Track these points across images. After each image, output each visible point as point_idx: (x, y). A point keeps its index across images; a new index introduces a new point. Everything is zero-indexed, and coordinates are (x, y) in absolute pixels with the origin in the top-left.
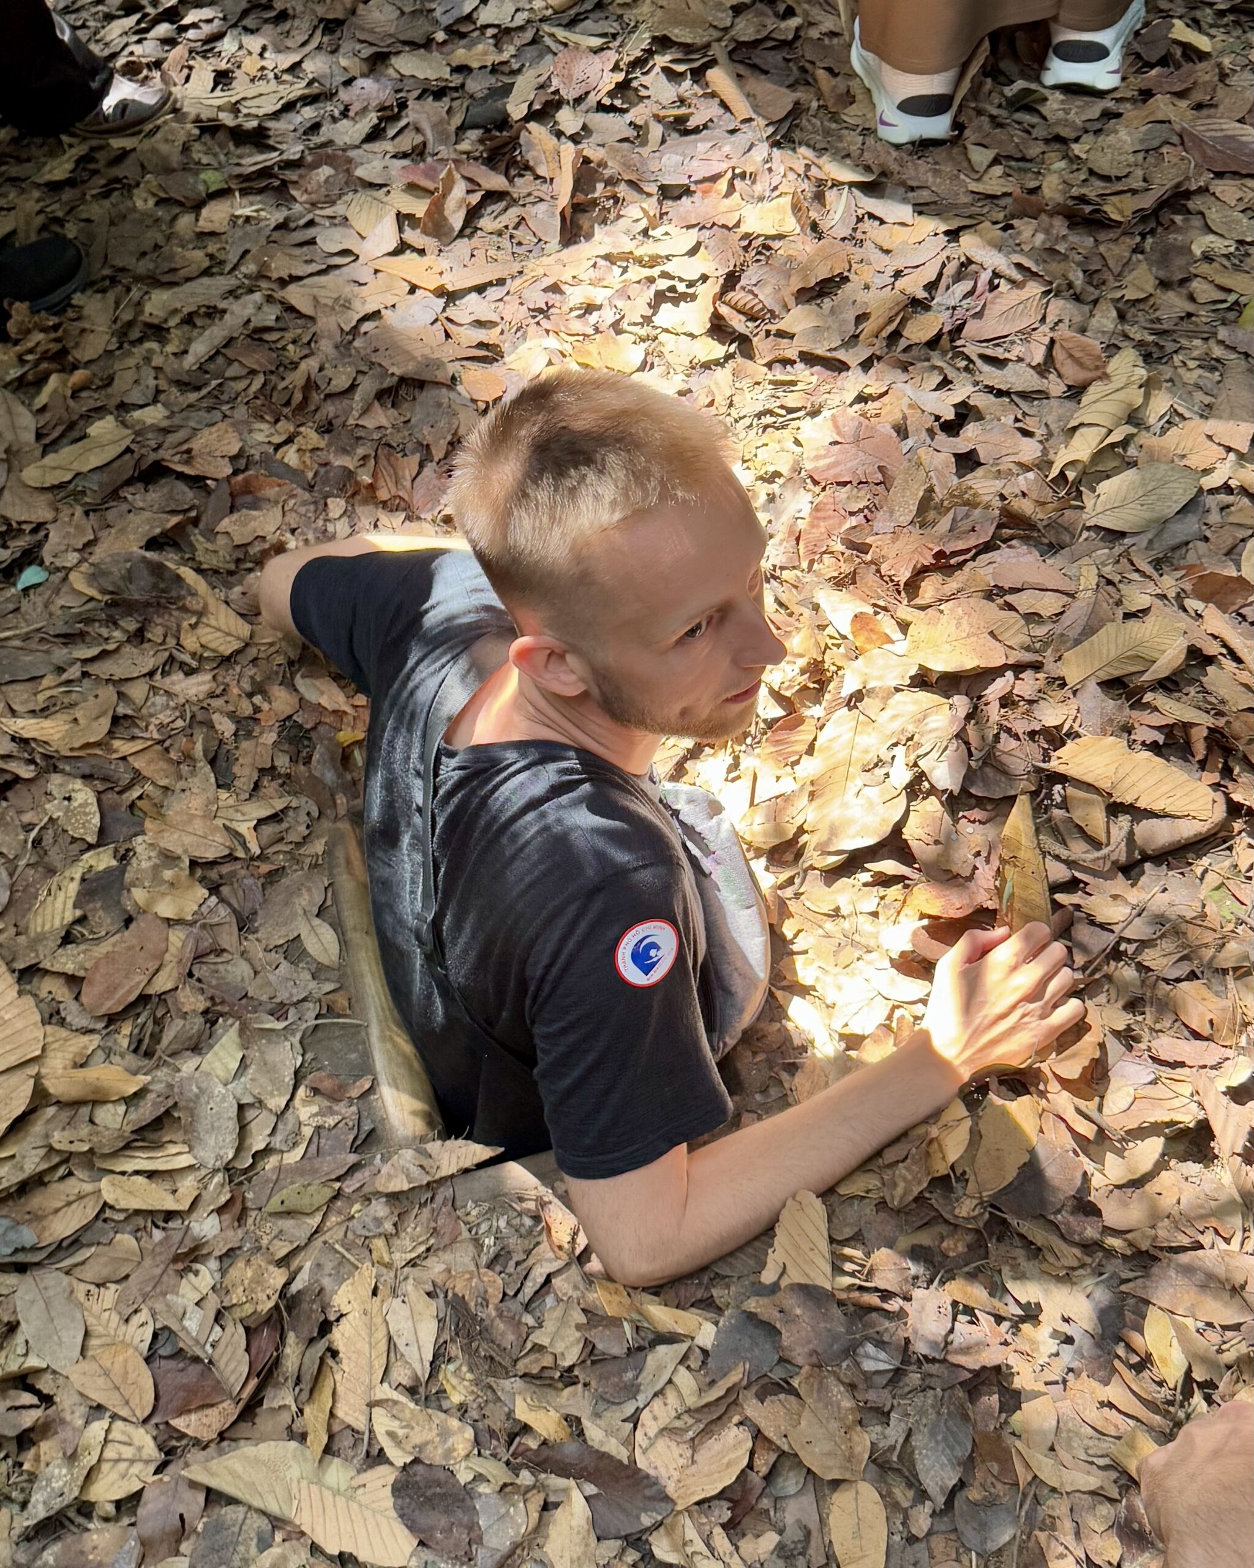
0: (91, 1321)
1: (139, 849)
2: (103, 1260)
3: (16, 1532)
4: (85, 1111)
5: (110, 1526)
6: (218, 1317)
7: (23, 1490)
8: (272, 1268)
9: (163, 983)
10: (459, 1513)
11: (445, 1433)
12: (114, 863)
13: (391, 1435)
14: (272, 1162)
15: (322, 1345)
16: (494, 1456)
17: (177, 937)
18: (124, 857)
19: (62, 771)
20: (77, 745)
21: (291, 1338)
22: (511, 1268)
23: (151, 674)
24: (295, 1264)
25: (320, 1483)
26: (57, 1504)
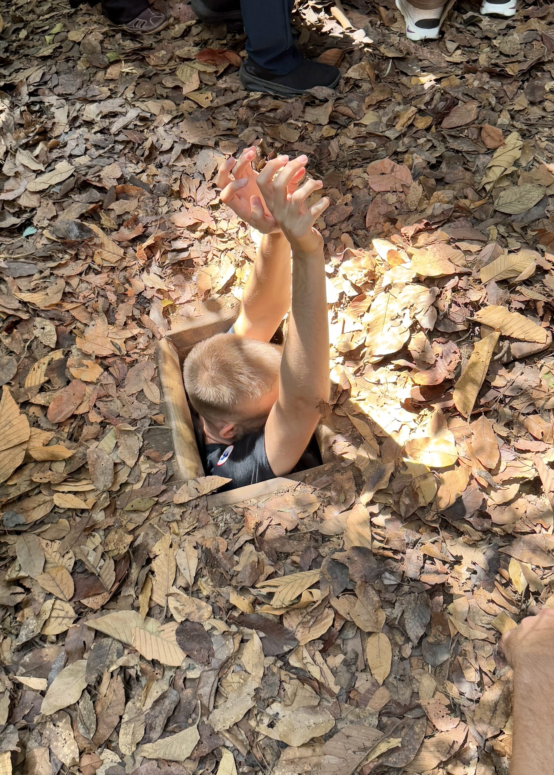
0: (48, 556)
1: (73, 351)
2: (54, 530)
3: (14, 647)
4: (47, 465)
5: (54, 646)
6: (103, 556)
7: (17, 629)
8: (126, 535)
9: (82, 410)
10: (204, 643)
11: (199, 608)
12: (63, 357)
13: (176, 608)
14: (128, 489)
15: (147, 569)
16: (221, 619)
17: (89, 389)
18: (67, 354)
19: (41, 316)
20: (47, 305)
21: (134, 565)
22: (231, 537)
23: (80, 274)
24: (137, 533)
25: (144, 629)
26: (31, 636)
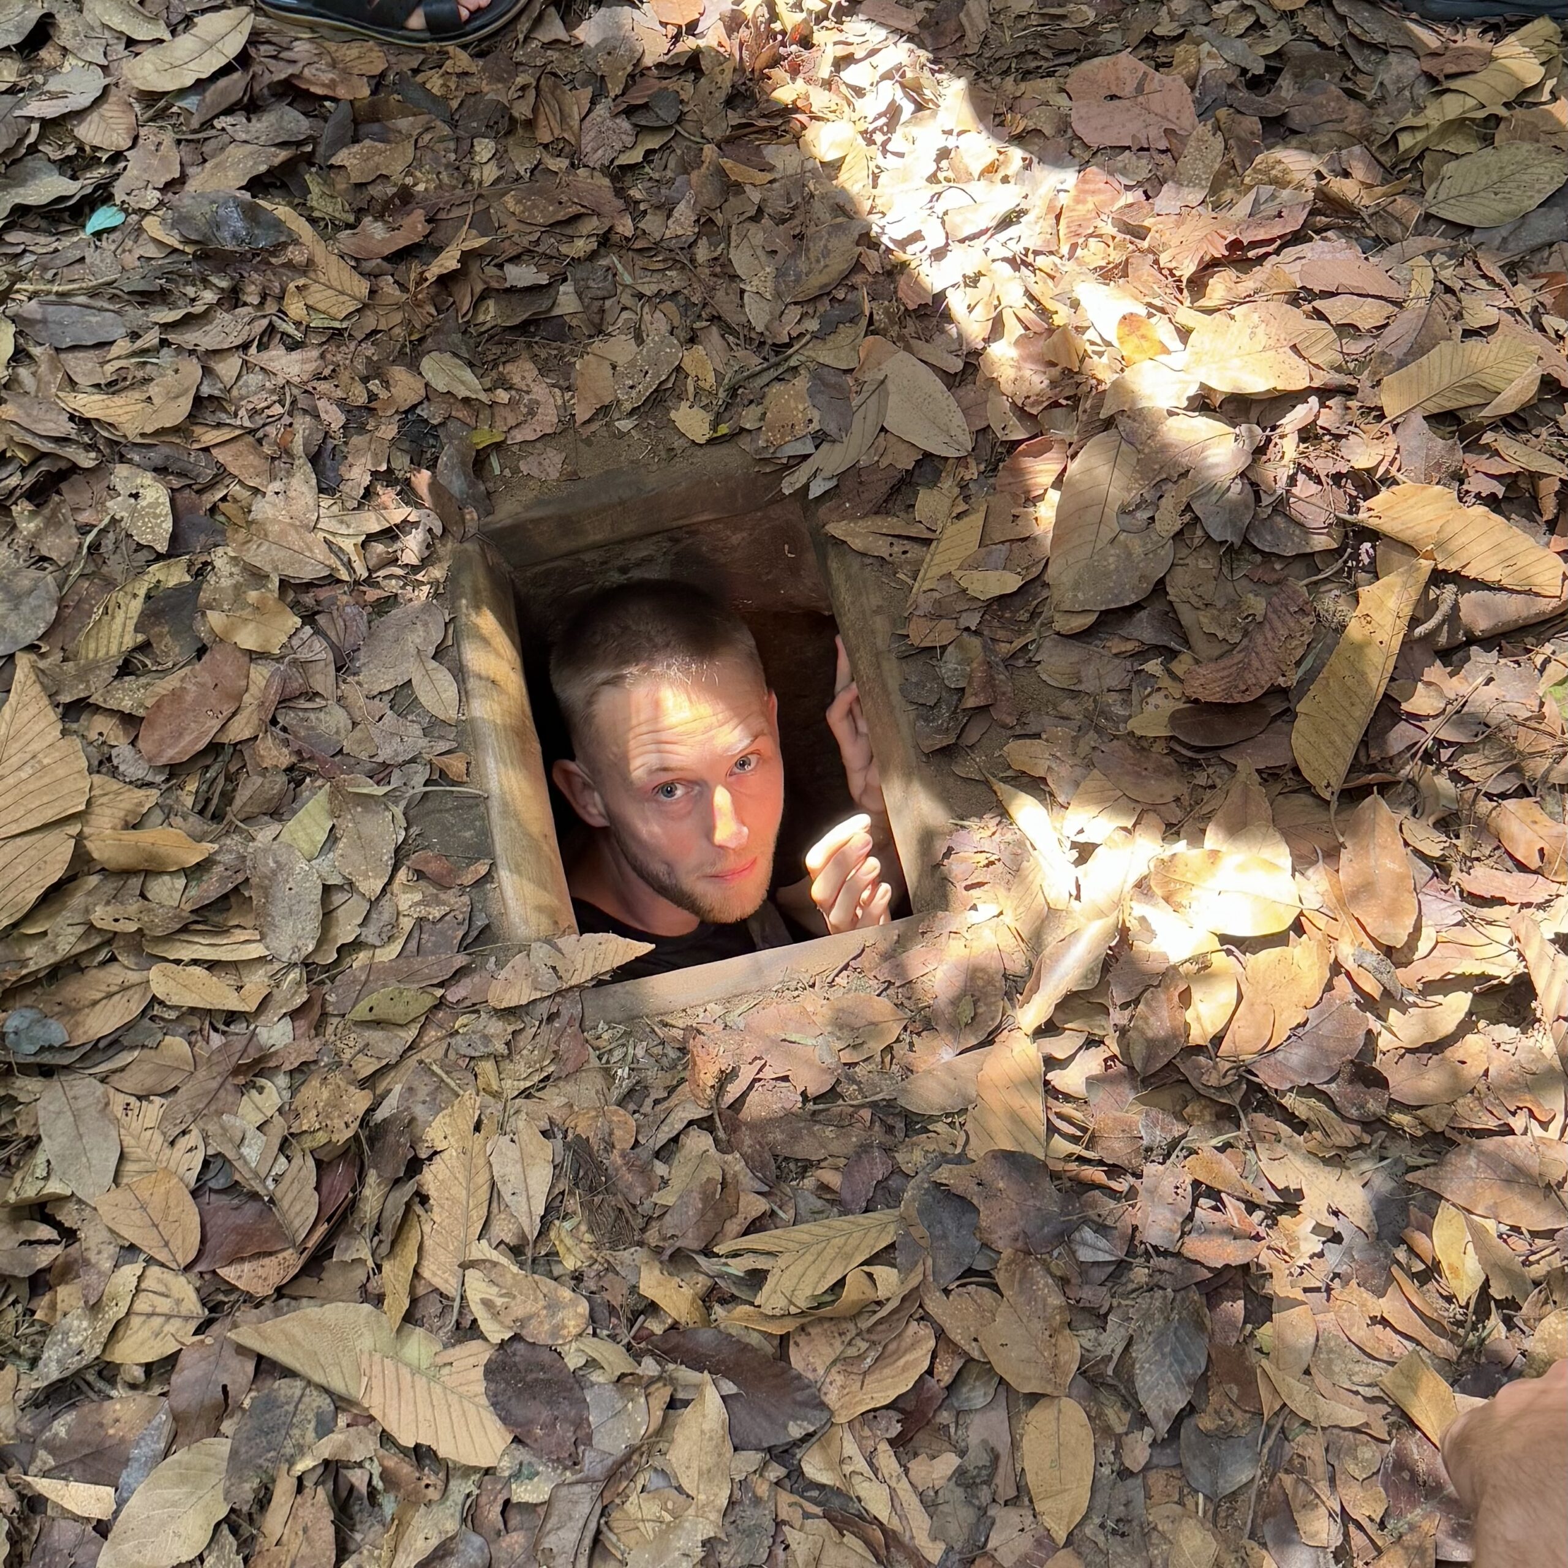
0: (128, 1141)
1: (218, 563)
2: (147, 1067)
3: (23, 1395)
4: (135, 883)
5: (137, 1395)
6: (284, 1146)
7: (33, 1344)
8: (352, 1089)
9: (239, 730)
10: (565, 1406)
11: (553, 1306)
12: (188, 578)
13: (487, 1304)
14: (363, 957)
15: (409, 1188)
16: (613, 1337)
17: (260, 674)
18: (201, 572)
19: (130, 461)
20: (149, 430)
21: (372, 1177)
22: (647, 1107)
23: (245, 346)
24: (381, 1088)
25: (396, 1358)
26: (75, 1363)
